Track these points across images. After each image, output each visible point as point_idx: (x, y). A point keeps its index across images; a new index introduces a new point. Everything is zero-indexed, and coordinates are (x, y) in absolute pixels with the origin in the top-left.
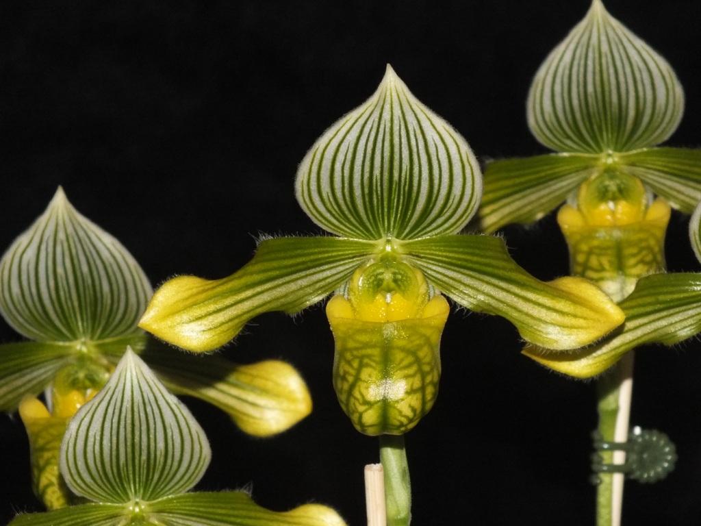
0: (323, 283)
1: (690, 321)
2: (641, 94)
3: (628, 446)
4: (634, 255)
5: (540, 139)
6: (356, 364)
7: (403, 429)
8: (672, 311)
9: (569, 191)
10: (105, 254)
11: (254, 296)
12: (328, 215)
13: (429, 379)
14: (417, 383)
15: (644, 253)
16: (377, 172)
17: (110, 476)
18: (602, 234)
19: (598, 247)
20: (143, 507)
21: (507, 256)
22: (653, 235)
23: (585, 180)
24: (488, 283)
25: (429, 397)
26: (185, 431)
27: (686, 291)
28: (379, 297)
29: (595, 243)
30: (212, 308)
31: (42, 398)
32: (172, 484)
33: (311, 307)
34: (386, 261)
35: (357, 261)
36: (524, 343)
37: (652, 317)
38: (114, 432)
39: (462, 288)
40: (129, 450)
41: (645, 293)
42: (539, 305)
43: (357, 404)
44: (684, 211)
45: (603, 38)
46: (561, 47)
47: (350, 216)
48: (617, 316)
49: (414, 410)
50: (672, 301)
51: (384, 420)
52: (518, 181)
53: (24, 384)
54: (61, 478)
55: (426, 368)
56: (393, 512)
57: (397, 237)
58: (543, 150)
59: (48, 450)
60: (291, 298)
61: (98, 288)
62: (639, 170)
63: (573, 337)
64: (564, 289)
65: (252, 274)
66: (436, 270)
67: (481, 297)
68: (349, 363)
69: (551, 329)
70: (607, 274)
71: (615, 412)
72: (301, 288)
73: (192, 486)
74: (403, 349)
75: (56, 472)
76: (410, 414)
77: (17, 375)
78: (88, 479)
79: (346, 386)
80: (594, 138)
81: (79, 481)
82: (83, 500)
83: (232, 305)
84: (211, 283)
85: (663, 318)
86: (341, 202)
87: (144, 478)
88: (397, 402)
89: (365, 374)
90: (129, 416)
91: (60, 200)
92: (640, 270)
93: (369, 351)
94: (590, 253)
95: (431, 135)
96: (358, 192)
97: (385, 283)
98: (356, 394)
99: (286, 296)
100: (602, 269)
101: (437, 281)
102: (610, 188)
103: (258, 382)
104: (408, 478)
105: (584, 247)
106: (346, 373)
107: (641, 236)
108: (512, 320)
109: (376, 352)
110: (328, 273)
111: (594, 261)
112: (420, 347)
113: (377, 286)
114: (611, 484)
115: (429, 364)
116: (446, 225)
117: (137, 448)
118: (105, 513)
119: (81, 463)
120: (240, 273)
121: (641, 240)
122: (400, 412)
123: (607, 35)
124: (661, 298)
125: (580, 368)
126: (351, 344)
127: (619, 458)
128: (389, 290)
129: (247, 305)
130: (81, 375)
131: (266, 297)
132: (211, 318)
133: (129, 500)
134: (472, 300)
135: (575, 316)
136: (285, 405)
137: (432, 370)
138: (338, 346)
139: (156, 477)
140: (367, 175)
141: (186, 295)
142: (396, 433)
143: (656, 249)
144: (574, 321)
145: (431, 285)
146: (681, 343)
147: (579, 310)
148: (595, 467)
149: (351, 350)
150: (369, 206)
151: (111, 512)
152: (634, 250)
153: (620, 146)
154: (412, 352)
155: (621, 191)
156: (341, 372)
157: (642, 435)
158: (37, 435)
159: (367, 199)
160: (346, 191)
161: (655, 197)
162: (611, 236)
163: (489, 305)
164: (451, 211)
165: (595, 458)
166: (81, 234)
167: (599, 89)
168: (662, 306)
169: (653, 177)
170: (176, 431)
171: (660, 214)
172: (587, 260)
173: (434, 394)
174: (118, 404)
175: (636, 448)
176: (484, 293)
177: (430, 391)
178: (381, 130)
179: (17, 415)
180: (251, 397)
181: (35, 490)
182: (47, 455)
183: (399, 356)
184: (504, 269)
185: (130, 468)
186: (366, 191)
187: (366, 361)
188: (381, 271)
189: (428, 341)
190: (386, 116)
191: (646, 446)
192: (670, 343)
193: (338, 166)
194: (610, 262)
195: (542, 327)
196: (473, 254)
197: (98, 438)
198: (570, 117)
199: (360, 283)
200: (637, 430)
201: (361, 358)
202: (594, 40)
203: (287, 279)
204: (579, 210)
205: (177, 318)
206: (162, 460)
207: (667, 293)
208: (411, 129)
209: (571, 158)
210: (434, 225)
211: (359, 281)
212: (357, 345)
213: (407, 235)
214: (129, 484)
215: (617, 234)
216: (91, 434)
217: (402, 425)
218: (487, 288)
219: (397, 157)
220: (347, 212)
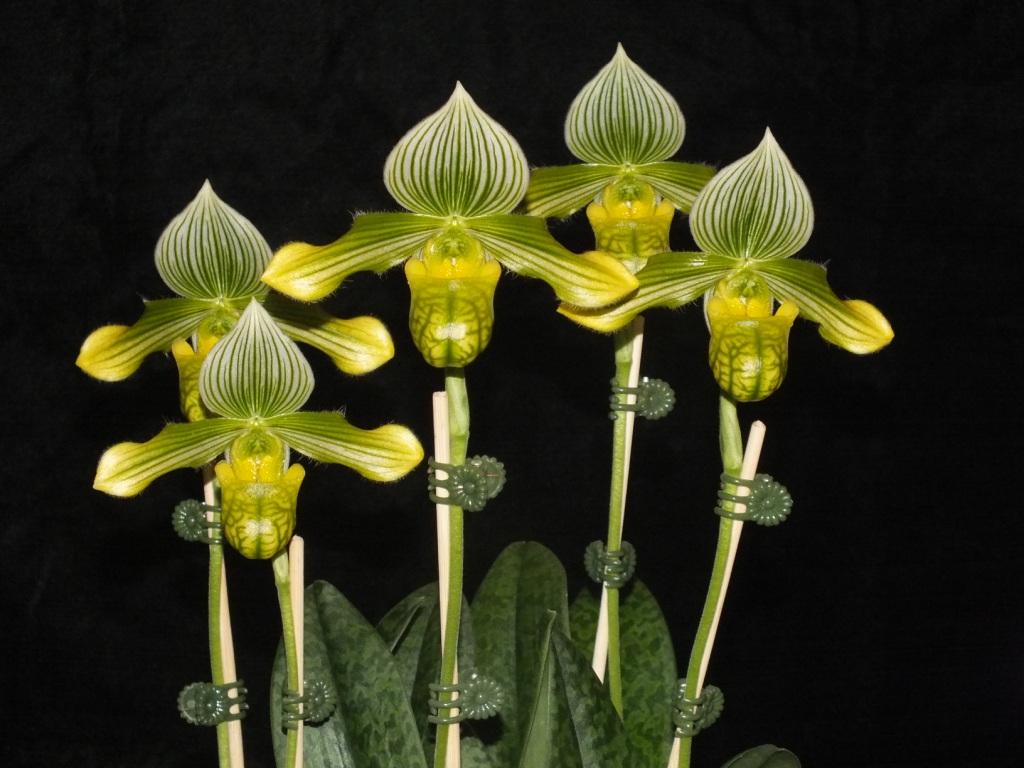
0: (402, 250)
1: (690, 290)
2: (653, 120)
3: (638, 391)
4: (646, 242)
5: (575, 153)
6: (427, 310)
7: (463, 362)
8: (676, 282)
9: (597, 193)
10: (240, 232)
11: (350, 258)
12: (408, 197)
13: (484, 324)
14: (475, 327)
15: (654, 240)
16: (447, 165)
17: (237, 397)
18: (622, 224)
19: (619, 235)
20: (261, 422)
21: (547, 233)
22: (661, 227)
23: (609, 184)
24: (531, 252)
25: (484, 338)
26: (295, 364)
27: (686, 266)
28: (446, 260)
29: (616, 231)
30: (318, 267)
31: (189, 341)
32: (283, 405)
33: (393, 267)
34: (453, 233)
35: (429, 233)
36: (560, 301)
37: (660, 286)
38: (241, 363)
39: (512, 256)
40: (252, 378)
41: (655, 267)
42: (572, 271)
43: (428, 342)
44: (684, 211)
45: (625, 77)
46: (593, 83)
47: (425, 198)
48: (633, 283)
49: (472, 347)
50: (675, 273)
51: (449, 356)
52: (556, 184)
53: (177, 331)
54: (200, 400)
55: (482, 315)
56: (454, 431)
57: (462, 214)
58: (577, 161)
59: (192, 379)
60: (378, 260)
61: (234, 258)
62: (650, 179)
63: (598, 298)
64: (591, 260)
65: (349, 241)
66: (491, 241)
67: (526, 264)
68: (422, 309)
69: (580, 290)
70: (624, 255)
71: (629, 365)
72: (386, 253)
73: (299, 407)
74: (464, 300)
75: (197, 396)
76: (469, 351)
77: (171, 323)
78: (220, 400)
79: (419, 328)
80: (617, 153)
81: (213, 401)
82: (216, 416)
83: (333, 265)
84: (318, 248)
85: (668, 287)
86: (419, 186)
87: (262, 400)
88: (459, 340)
89: (434, 318)
90: (252, 351)
91: (207, 190)
92: (650, 253)
93: (437, 301)
94: (612, 239)
95: (489, 136)
96: (432, 180)
97: (451, 250)
98: (427, 333)
99: (375, 258)
100: (621, 252)
101: (491, 250)
102: (628, 191)
103: (354, 332)
104: (467, 403)
105: (607, 235)
106: (419, 317)
107: (652, 227)
108: (549, 282)
109: (443, 301)
110: (407, 242)
111: (614, 245)
112: (478, 299)
113: (445, 252)
114: (625, 419)
115: (484, 312)
116: (499, 208)
117: (258, 376)
118: (232, 426)
119: (214, 387)
120: (340, 240)
121: (651, 231)
122: (461, 349)
123: (628, 75)
124: (667, 271)
125: (603, 324)
126: (424, 295)
127: (631, 399)
128: (454, 256)
129: (345, 265)
130: (219, 324)
131: (359, 259)
132: (316, 274)
133: (251, 416)
134: (518, 266)
135: (600, 281)
136: (374, 350)
137: (486, 317)
138: (414, 296)
139: (271, 400)
140: (439, 167)
141: (298, 257)
142: (459, 366)
143: (663, 238)
144: (599, 285)
145: (488, 253)
146: (682, 307)
147: (603, 277)
148: (612, 406)
149: (424, 299)
150: (441, 191)
151: (237, 425)
152: (646, 238)
153: (636, 161)
154: (472, 303)
155: (636, 193)
156: (415, 317)
157: (649, 383)
158: (185, 368)
159: (439, 185)
160: (423, 178)
161: (662, 199)
162: (629, 226)
163: (532, 269)
164: (504, 195)
165: (613, 400)
166: (222, 215)
167: (621, 116)
168: (667, 278)
169: (661, 184)
170: (288, 364)
171: (666, 211)
172: (610, 244)
173: (488, 336)
174: (244, 341)
175: (644, 392)
176: (527, 260)
177: (485, 334)
178: (451, 132)
179: (171, 354)
180: (348, 344)
181: (182, 409)
182: (191, 383)
183: (461, 304)
184: (543, 242)
185: (252, 392)
186: (439, 179)
187: (435, 308)
188: (447, 240)
189: (483, 294)
190: (455, 121)
191: (652, 392)
192: (673, 306)
193: (417, 160)
194: (627, 246)
195: (573, 288)
196: (521, 230)
197: (228, 367)
198: (598, 136)
199: (432, 250)
200: (646, 379)
201: (431, 306)
202: (618, 78)
203: (375, 245)
204: (603, 206)
205: (291, 275)
206: (276, 386)
207: (672, 268)
208: (474, 131)
209: (598, 167)
210: (491, 206)
211: (431, 248)
212: (428, 296)
213: (470, 212)
214: (251, 403)
215: (632, 225)
216: (223, 364)
217: (462, 359)
218: (530, 257)
219: (463, 153)
220: (423, 195)
